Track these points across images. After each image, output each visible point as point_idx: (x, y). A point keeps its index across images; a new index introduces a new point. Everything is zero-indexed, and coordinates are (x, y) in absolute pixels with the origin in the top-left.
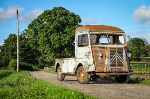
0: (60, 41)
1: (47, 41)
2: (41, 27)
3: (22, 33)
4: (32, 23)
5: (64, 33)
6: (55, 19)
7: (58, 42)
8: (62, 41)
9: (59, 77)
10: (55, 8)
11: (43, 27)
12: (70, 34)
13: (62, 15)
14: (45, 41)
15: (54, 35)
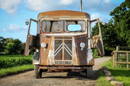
3: (110, 21)
4: (114, 11)
11: (124, 14)
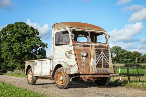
0: (21, 50)
1: (9, 49)
2: (4, 38)
5: (24, 43)
6: (17, 31)
7: (20, 50)
8: (23, 49)
9: (30, 80)
10: (16, 23)
11: (6, 38)
12: (29, 44)
13: (23, 28)
14: (8, 50)
15: (16, 45)
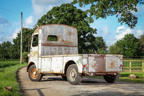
3: (34, 27)
